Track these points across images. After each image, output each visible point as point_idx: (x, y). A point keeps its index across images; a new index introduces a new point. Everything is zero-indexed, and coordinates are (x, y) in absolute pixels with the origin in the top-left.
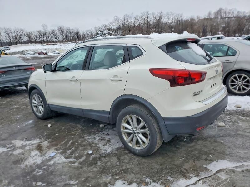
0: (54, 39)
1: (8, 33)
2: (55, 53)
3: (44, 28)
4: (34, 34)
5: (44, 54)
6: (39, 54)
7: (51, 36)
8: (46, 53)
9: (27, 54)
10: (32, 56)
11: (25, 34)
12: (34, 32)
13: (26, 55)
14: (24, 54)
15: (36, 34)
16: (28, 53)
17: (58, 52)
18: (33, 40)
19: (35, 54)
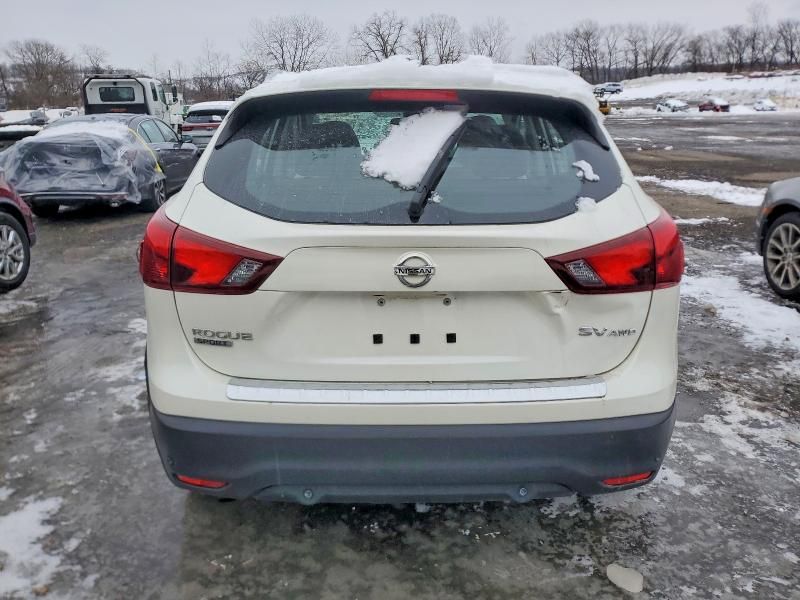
0: (781, 57)
1: (634, 43)
2: (759, 107)
3: (755, 19)
4: (712, 40)
5: (718, 110)
6: (701, 110)
7: (772, 46)
8: (725, 108)
9: (662, 108)
10: (675, 113)
11: (685, 42)
12: (715, 33)
13: (659, 110)
14: (654, 108)
15: (723, 38)
16: (666, 105)
17: (772, 104)
18: (707, 60)
19: (686, 108)
